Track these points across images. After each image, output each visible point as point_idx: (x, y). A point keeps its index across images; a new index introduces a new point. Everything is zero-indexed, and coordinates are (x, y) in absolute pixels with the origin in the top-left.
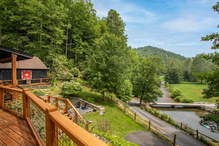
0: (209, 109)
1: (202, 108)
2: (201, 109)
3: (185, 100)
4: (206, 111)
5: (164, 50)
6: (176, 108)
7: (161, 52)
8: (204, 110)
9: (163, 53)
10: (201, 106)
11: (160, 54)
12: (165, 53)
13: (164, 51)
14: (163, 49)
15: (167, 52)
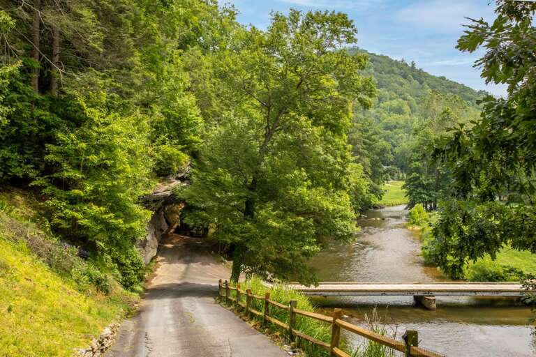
5: (417, 67)
7: (405, 77)
9: (416, 83)
11: (401, 84)
12: (421, 83)
13: (420, 72)
14: (413, 64)
15: (432, 77)
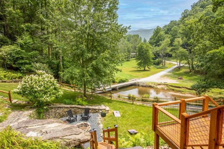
0: (142, 84)
1: (137, 84)
2: (136, 86)
3: (121, 80)
4: (140, 86)
6: (118, 89)
8: (138, 86)
10: (136, 82)
